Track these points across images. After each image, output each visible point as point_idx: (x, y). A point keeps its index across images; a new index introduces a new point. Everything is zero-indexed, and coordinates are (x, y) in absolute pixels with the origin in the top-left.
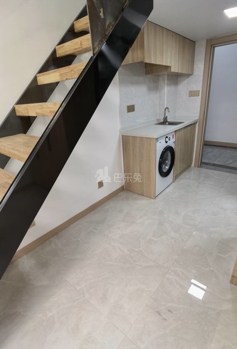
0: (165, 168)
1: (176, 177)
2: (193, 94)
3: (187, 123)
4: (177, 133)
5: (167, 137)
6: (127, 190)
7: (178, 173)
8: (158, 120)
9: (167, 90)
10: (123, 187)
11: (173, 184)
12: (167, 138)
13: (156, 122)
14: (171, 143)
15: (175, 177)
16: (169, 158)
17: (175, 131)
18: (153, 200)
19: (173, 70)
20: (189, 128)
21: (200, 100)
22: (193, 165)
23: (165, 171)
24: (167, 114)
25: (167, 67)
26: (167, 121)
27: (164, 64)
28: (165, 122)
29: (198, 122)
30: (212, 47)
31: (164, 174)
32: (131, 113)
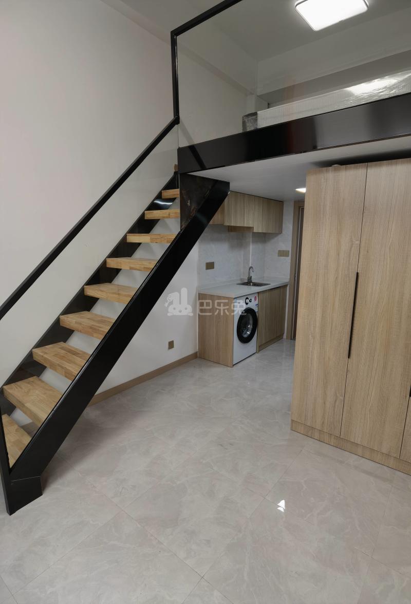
0: (246, 333)
1: (261, 348)
2: (282, 254)
3: (273, 285)
4: (261, 295)
5: (247, 298)
6: (200, 358)
7: (264, 342)
8: (241, 279)
9: (252, 248)
10: (196, 353)
11: (257, 354)
12: (247, 300)
13: (239, 282)
14: (253, 305)
15: (259, 347)
16: (251, 322)
17: (258, 293)
18: (229, 368)
19: (255, 231)
20: (277, 291)
21: (290, 261)
22: (285, 336)
23: (245, 336)
24: (252, 274)
25: (249, 229)
26: (251, 282)
27: (246, 225)
28: (249, 283)
29: (289, 286)
30: (299, 209)
31: (244, 340)
32: (210, 271)
